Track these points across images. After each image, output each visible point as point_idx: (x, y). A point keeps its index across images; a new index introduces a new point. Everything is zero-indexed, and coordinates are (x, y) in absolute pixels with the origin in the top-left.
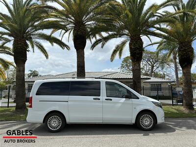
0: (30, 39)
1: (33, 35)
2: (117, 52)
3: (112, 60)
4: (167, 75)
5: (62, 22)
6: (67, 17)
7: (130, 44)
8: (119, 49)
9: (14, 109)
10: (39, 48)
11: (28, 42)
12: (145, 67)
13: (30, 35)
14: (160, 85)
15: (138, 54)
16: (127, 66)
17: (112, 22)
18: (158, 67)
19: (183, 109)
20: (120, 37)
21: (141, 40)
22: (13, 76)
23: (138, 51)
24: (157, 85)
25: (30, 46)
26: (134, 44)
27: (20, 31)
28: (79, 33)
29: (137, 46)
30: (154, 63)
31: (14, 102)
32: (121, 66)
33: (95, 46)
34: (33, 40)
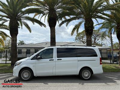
0: (20, 20)
1: (22, 17)
2: (75, 29)
3: (72, 34)
4: (104, 45)
7: (85, 24)
8: (77, 27)
9: (10, 65)
10: (26, 26)
11: (19, 22)
13: (20, 17)
15: (90, 30)
16: (79, 38)
17: (73, 10)
18: (98, 40)
20: (78, 19)
21: (92, 21)
22: (9, 44)
23: (90, 28)
25: (20, 25)
26: (88, 24)
27: (14, 15)
28: (52, 16)
29: (90, 25)
30: (96, 37)
31: (10, 60)
32: (75, 38)
33: (62, 25)
34: (22, 21)
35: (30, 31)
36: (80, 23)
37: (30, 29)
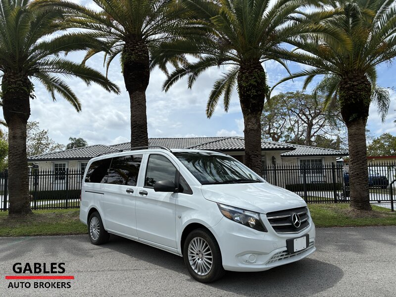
3: (209, 114)
5: (101, 35)
6: (110, 25)
11: (32, 79)
12: (296, 125)
14: (320, 161)
17: (204, 35)
18: (321, 126)
19: (347, 208)
21: (261, 69)
23: (254, 92)
24: (312, 161)
26: (247, 77)
28: (133, 57)
30: (313, 118)
33: (171, 84)
35: (78, 107)
36: (231, 77)
37: (76, 99)
